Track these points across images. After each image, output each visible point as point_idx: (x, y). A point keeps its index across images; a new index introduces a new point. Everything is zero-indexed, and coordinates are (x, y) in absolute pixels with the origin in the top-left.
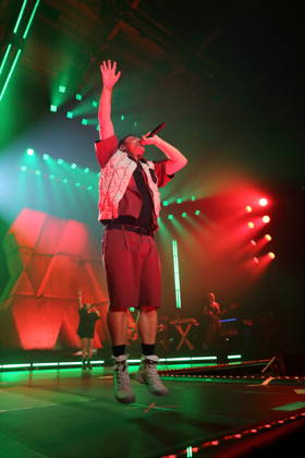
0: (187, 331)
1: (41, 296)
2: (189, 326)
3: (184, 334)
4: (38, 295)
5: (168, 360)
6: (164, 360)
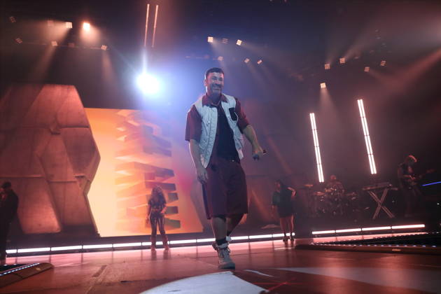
0: (384, 196)
2: (386, 191)
5: (364, 229)
6: (359, 230)
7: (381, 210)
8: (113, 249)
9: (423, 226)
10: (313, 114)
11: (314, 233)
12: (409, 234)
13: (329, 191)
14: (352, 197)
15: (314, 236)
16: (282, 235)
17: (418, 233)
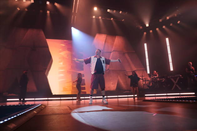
0: (177, 80)
1: (108, 69)
2: (178, 78)
3: (175, 82)
4: (107, 69)
5: (168, 94)
6: (166, 94)
7: (176, 86)
8: (61, 100)
9: (194, 93)
10: (146, 44)
11: (146, 95)
12: (188, 97)
13: (153, 77)
14: (162, 80)
15: (146, 96)
16: (133, 96)
17: (192, 97)
